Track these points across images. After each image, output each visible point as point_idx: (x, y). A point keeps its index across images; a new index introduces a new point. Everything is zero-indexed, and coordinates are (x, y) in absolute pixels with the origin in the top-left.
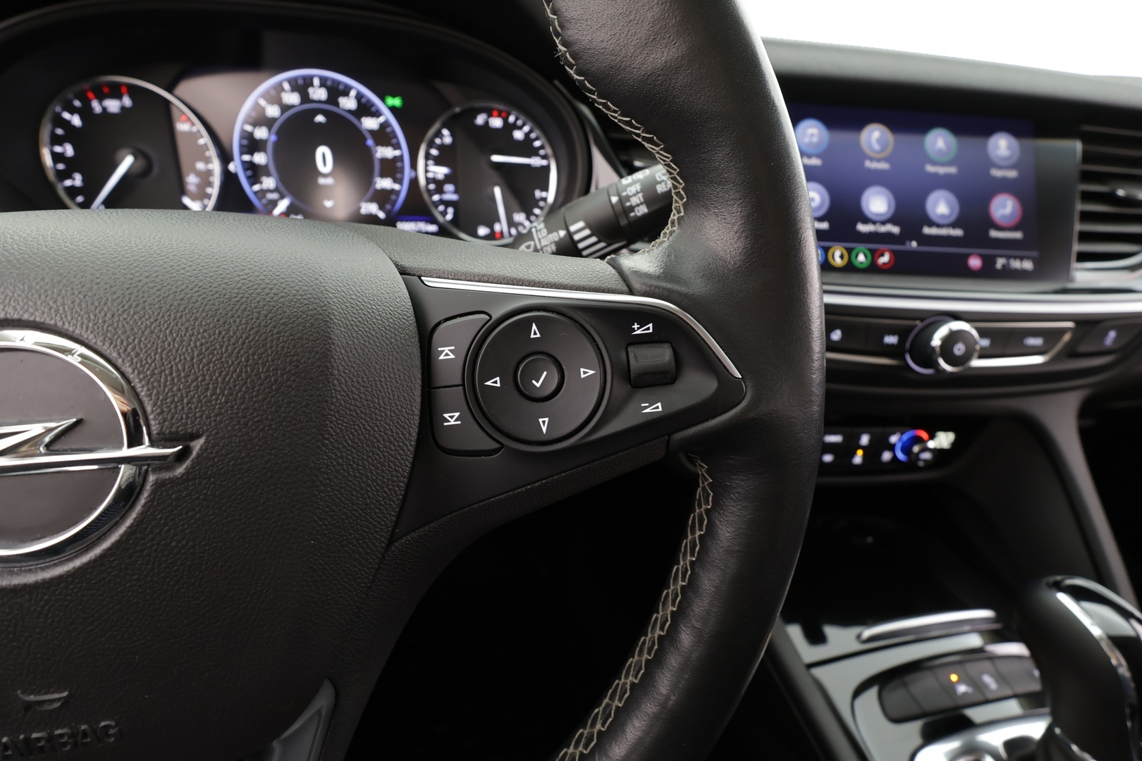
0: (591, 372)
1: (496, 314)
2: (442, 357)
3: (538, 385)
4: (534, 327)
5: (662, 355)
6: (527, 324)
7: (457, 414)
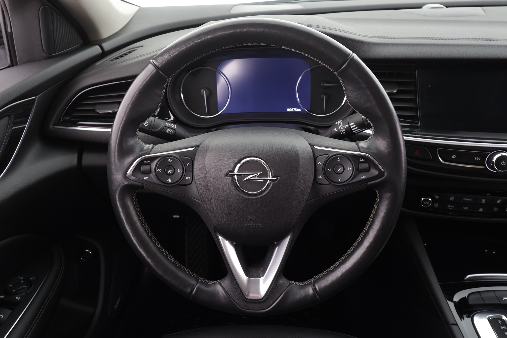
0: (350, 168)
1: (330, 155)
2: (318, 164)
3: (339, 171)
4: (338, 158)
5: (366, 165)
6: (337, 158)
7: (321, 176)
